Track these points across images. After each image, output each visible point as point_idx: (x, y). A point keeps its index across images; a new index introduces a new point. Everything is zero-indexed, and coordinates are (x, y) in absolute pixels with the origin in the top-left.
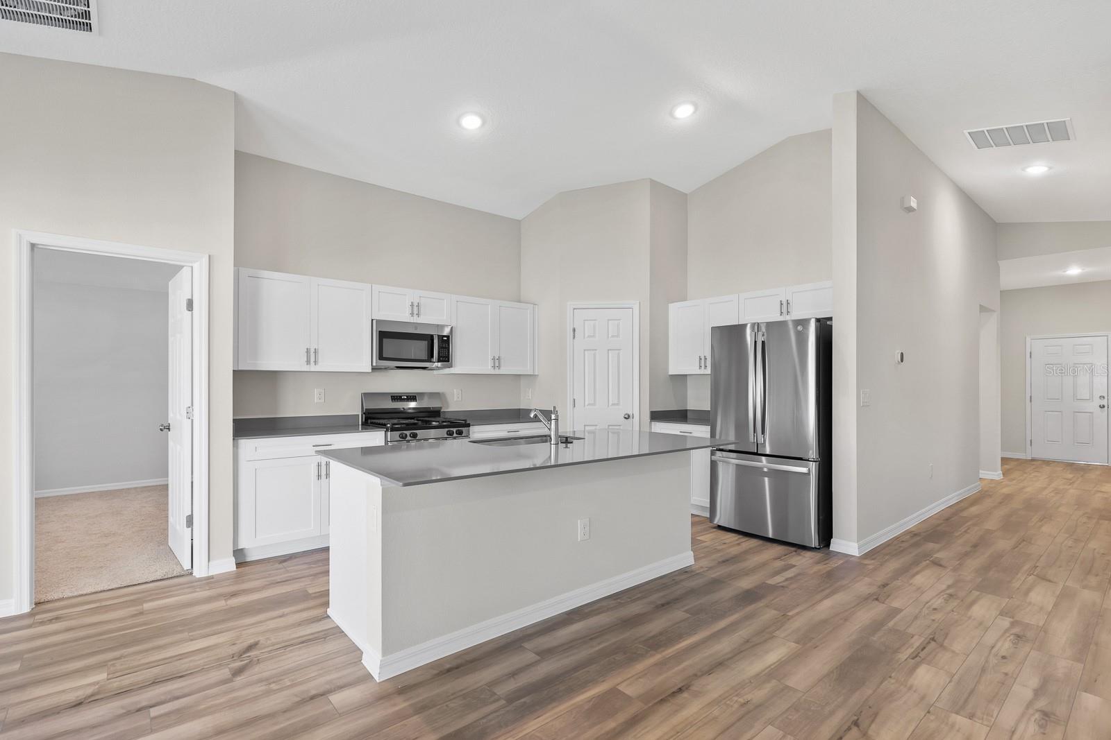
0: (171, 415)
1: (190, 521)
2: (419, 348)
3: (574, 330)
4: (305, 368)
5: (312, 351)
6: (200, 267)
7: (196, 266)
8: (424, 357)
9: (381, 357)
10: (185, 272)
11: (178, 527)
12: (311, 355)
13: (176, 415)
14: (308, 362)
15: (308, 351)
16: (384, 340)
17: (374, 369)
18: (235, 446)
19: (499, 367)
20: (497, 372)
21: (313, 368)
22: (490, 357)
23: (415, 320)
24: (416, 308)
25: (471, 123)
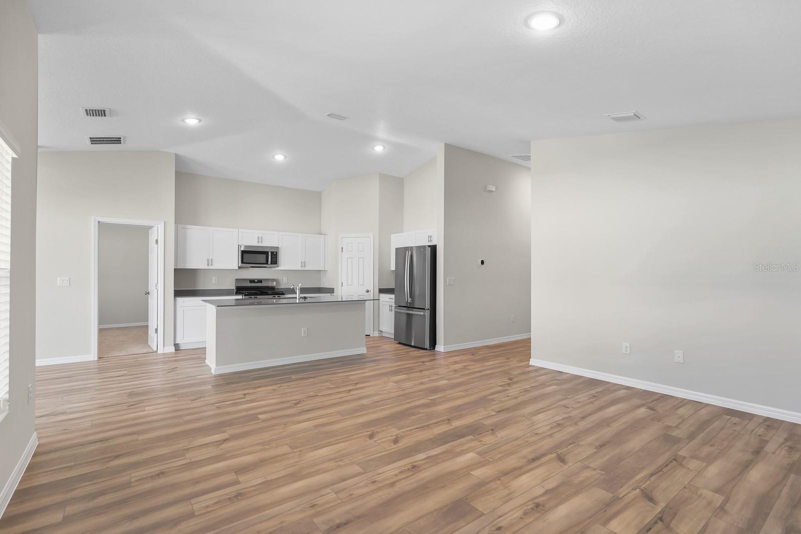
0: (149, 288)
1: (156, 331)
2: (262, 258)
3: (342, 248)
4: (207, 267)
5: (210, 260)
6: (161, 227)
7: (159, 226)
8: (265, 262)
9: (242, 262)
10: (155, 229)
11: (152, 335)
12: (210, 262)
13: (151, 288)
14: (208, 265)
15: (208, 260)
16: (244, 254)
17: (239, 267)
18: (175, 300)
19: (305, 266)
20: (304, 269)
21: (210, 267)
22: (300, 262)
23: (260, 245)
24: (260, 239)
25: (279, 158)
